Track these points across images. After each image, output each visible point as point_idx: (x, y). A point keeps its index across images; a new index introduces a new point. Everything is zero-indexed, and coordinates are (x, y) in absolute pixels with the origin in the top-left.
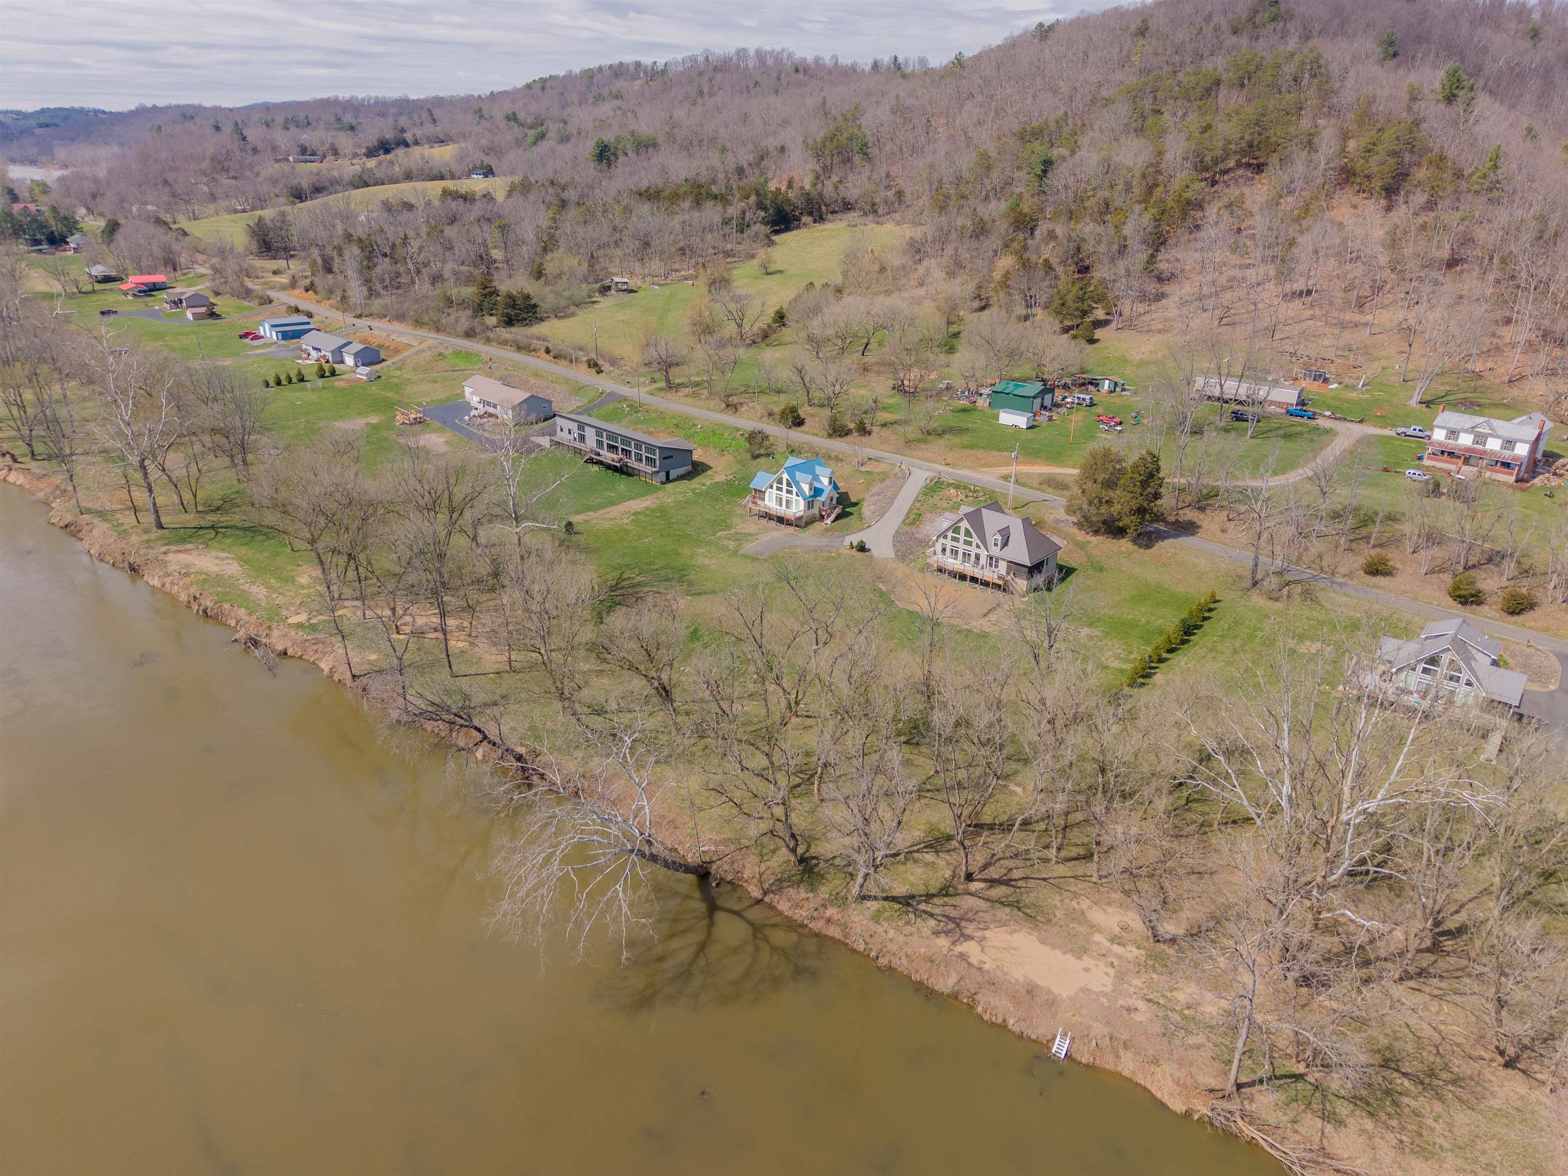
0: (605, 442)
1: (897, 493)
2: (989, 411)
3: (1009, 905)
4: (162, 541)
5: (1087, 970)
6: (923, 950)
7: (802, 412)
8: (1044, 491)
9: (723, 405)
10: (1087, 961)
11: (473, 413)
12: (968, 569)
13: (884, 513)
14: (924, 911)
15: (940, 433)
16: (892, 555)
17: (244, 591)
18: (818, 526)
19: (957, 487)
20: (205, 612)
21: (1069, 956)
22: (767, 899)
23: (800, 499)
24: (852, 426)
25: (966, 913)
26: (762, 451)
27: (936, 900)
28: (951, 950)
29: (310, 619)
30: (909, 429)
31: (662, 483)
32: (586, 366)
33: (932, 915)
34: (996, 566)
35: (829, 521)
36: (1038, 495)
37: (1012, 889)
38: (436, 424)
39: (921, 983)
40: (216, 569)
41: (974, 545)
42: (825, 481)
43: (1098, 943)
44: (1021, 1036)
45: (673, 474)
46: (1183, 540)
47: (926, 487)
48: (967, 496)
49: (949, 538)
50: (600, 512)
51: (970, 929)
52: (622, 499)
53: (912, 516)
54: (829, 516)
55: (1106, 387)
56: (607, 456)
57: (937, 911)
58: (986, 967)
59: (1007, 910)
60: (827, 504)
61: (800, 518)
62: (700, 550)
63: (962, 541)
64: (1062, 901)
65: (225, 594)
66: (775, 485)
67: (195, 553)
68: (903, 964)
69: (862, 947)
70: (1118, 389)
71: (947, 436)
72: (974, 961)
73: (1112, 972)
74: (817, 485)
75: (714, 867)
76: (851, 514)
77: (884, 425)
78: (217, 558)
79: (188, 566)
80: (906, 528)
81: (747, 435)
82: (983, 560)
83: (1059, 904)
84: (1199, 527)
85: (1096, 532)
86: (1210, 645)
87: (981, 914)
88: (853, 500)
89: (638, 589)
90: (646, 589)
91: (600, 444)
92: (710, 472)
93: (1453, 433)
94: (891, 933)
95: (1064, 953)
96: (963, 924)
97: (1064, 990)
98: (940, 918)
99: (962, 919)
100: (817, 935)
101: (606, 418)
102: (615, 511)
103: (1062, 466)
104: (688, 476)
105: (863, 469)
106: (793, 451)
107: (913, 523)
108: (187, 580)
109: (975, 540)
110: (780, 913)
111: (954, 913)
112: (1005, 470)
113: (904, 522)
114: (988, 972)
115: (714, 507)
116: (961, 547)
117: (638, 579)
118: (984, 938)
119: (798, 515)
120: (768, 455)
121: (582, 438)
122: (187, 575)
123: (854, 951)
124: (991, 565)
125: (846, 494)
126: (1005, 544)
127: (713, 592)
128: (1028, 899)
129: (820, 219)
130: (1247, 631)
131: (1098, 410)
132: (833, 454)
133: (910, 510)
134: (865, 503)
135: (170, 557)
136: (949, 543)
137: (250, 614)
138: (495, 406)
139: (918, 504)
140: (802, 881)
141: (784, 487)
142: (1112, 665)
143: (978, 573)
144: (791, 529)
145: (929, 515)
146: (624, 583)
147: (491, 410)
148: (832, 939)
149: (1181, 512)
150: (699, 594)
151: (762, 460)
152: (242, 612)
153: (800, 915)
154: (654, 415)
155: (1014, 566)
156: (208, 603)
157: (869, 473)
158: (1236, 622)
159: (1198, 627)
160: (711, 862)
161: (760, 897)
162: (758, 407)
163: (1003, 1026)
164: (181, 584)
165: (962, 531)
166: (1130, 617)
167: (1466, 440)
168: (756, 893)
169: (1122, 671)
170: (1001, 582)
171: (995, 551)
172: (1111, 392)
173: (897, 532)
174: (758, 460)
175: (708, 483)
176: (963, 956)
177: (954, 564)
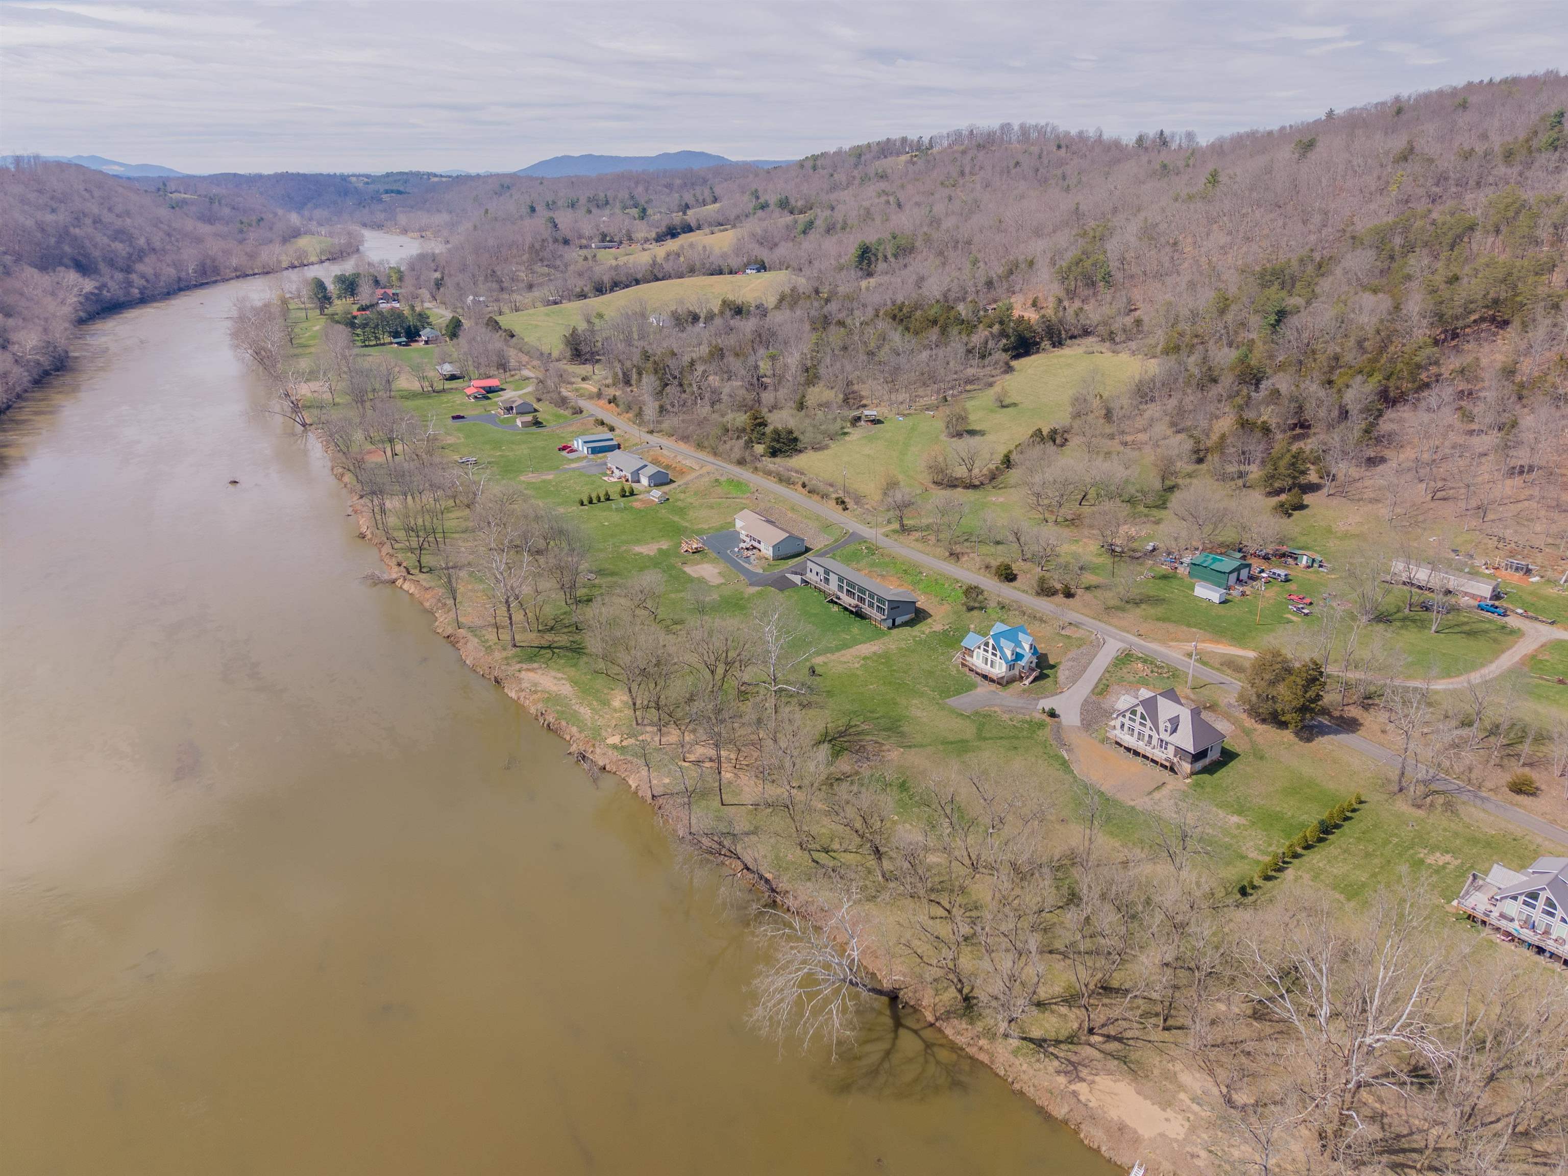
0: (845, 587)
1: (1089, 664)
2: (1188, 580)
3: (1118, 1059)
4: (517, 659)
5: (1167, 1120)
6: (1046, 1084)
7: (1015, 568)
8: (1222, 672)
9: (947, 554)
10: (1169, 1113)
11: (742, 545)
12: (1141, 746)
13: (1076, 681)
14: (1052, 1053)
15: (1137, 603)
16: (1079, 724)
17: (575, 711)
18: (1018, 686)
19: (1145, 661)
20: (548, 725)
21: (1156, 1107)
22: (937, 1024)
23: (1003, 662)
24: (1058, 586)
25: (1083, 1060)
26: (977, 605)
27: (1062, 1046)
28: (1067, 1087)
29: (622, 741)
30: (1109, 594)
31: (889, 628)
32: (834, 502)
33: (1057, 1057)
34: (1166, 748)
35: (1027, 682)
36: (1217, 676)
37: (1123, 1046)
38: (714, 555)
39: (1042, 1108)
40: (555, 688)
41: (1148, 727)
42: (1027, 647)
43: (1181, 1100)
44: (1109, 1160)
45: (898, 622)
46: (1343, 737)
47: (1116, 658)
48: (1152, 672)
49: (1127, 717)
50: (837, 654)
51: (1084, 1073)
52: (855, 642)
53: (1101, 686)
54: (1027, 677)
55: (1304, 561)
56: (847, 600)
57: (1062, 1055)
58: (1091, 1105)
59: (1116, 1062)
60: (1027, 668)
61: (1003, 678)
62: (914, 701)
63: (1137, 722)
64: (1160, 1062)
65: (563, 712)
66: (982, 647)
67: (540, 672)
68: (1030, 1092)
69: (1002, 1073)
70: (1315, 565)
71: (1143, 606)
72: (1082, 1098)
73: (1187, 1124)
74: (1018, 650)
75: (902, 993)
76: (1047, 676)
77: (1088, 588)
78: (555, 678)
79: (535, 685)
80: (1094, 697)
81: (964, 588)
82: (1155, 741)
83: (1157, 1064)
84: (1361, 725)
85: (1264, 721)
86: (1344, 847)
87: (1095, 1062)
88: (1052, 662)
89: (861, 737)
90: (869, 738)
91: (841, 588)
92: (929, 620)
94: (1025, 1067)
95: (1153, 1104)
96: (1080, 1068)
97: (1146, 1132)
98: (1063, 1060)
99: (1079, 1064)
100: (971, 1058)
101: (848, 560)
102: (849, 654)
103: (1245, 648)
104: (911, 623)
105: (1063, 632)
106: (1003, 607)
107: (1101, 693)
108: (536, 697)
109: (1149, 723)
110: (946, 1037)
111: (1074, 1059)
112: (1190, 647)
113: (1093, 691)
114: (1091, 1108)
115: (929, 656)
116: (1137, 727)
117: (864, 727)
118: (1093, 1082)
119: (1000, 676)
120: (981, 608)
121: (827, 580)
122: (536, 692)
123: (997, 1075)
124: (1161, 747)
125: (1045, 655)
126: (1174, 731)
127: (922, 746)
128: (1134, 1056)
129: (1058, 343)
130: (1383, 836)
131: (1292, 586)
132: (1038, 615)
133: (1100, 680)
134: (1061, 667)
135: (523, 675)
136: (1126, 721)
137: (580, 732)
138: (759, 542)
139: (1107, 675)
140: (964, 1015)
141: (990, 649)
142: (1251, 855)
143: (1148, 751)
144: (993, 687)
145: (1116, 687)
146: (851, 730)
147: (756, 544)
148: (982, 1063)
149: (1346, 708)
150: (910, 747)
151: (975, 613)
152: (574, 730)
153: (961, 1040)
154: (887, 559)
155: (1179, 751)
156: (551, 719)
157: (1069, 637)
158: (1375, 826)
159: (1337, 826)
160: (900, 989)
161: (933, 1022)
162: (978, 559)
163: (1097, 1151)
164: (531, 699)
165: (1139, 714)
166: (1278, 809)
168: (930, 1018)
169: (1258, 862)
170: (1168, 764)
171: (1165, 736)
172: (1308, 567)
173: (1085, 700)
174: (972, 612)
175: (927, 632)
176: (1075, 1094)
177: (1130, 741)
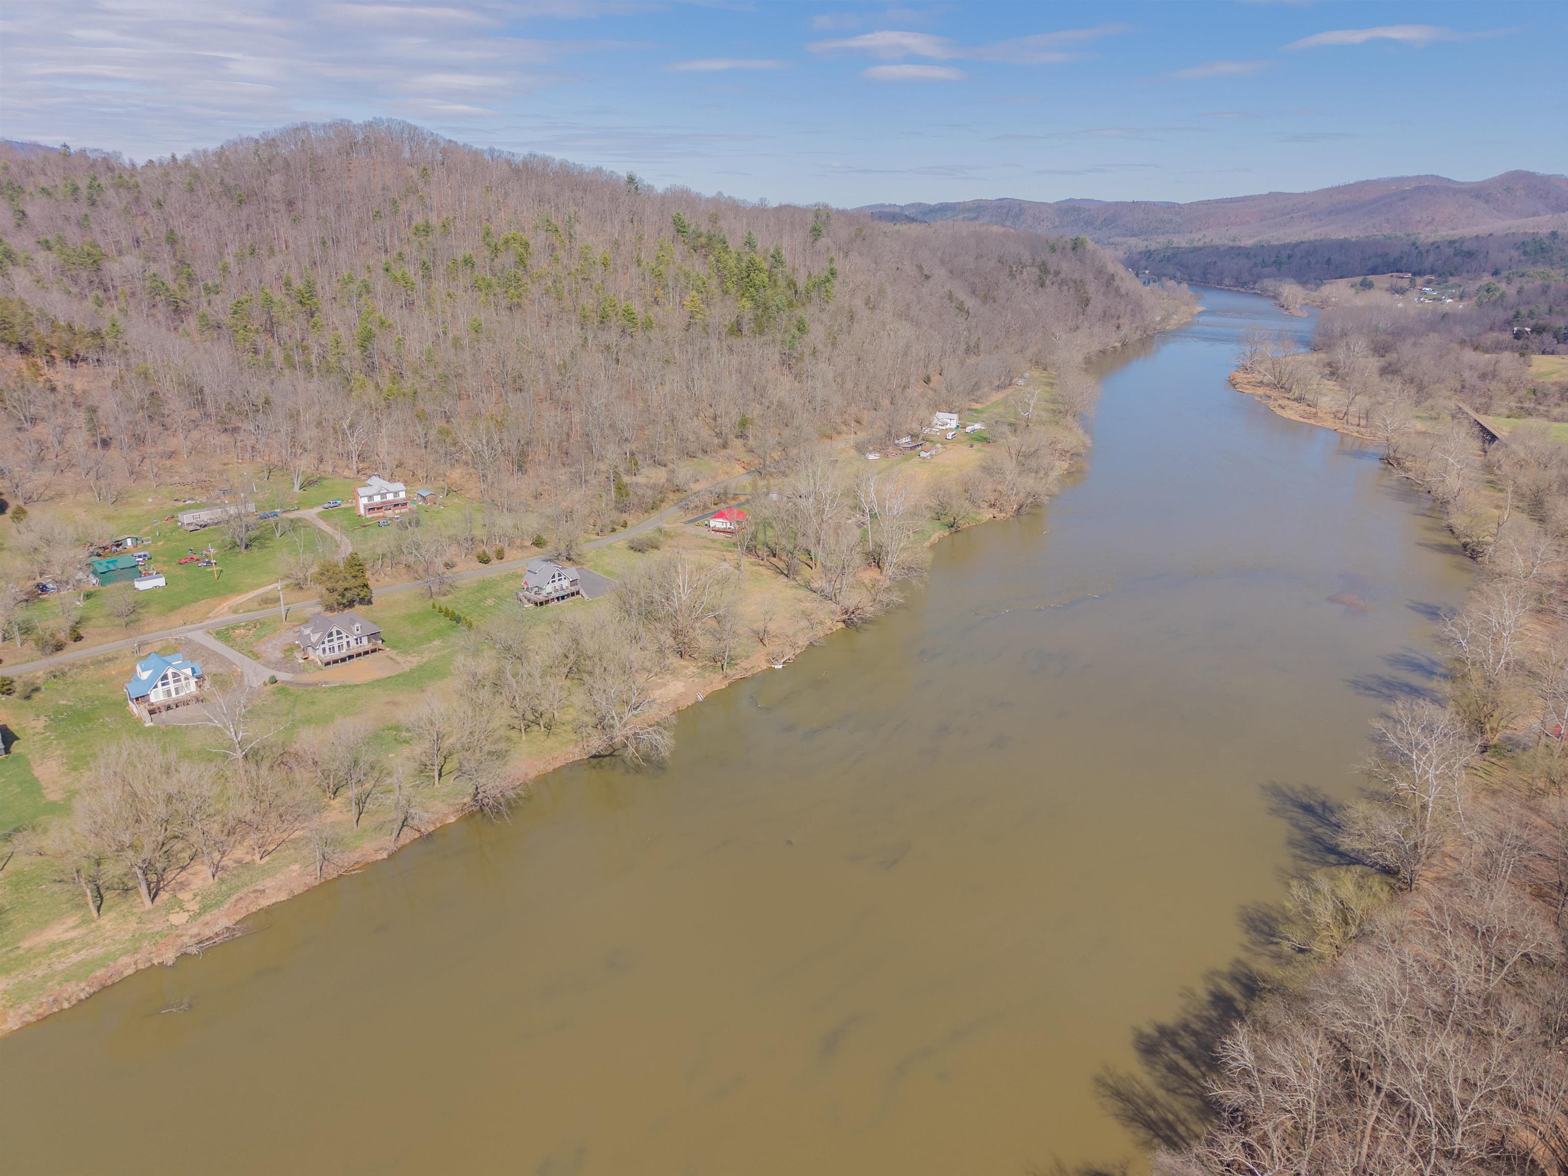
21: (666, 687)
23: (190, 681)
31: (8, 753)
34: (361, 642)
46: (375, 594)
47: (218, 638)
48: (249, 630)
49: (327, 642)
53: (249, 654)
55: (129, 543)
63: (335, 640)
70: (139, 542)
74: (189, 666)
80: (263, 661)
82: (353, 643)
93: (370, 497)
106: (55, 675)
107: (259, 657)
109: (345, 634)
113: (255, 660)
116: (336, 643)
120: (36, 690)
124: (357, 644)
133: (240, 652)
136: (327, 646)
139: (236, 648)
151: (38, 696)
155: (371, 637)
165: (335, 633)
167: (377, 499)
171: (359, 634)
172: (136, 546)
174: (35, 697)
176: (662, 703)
177: (337, 655)
